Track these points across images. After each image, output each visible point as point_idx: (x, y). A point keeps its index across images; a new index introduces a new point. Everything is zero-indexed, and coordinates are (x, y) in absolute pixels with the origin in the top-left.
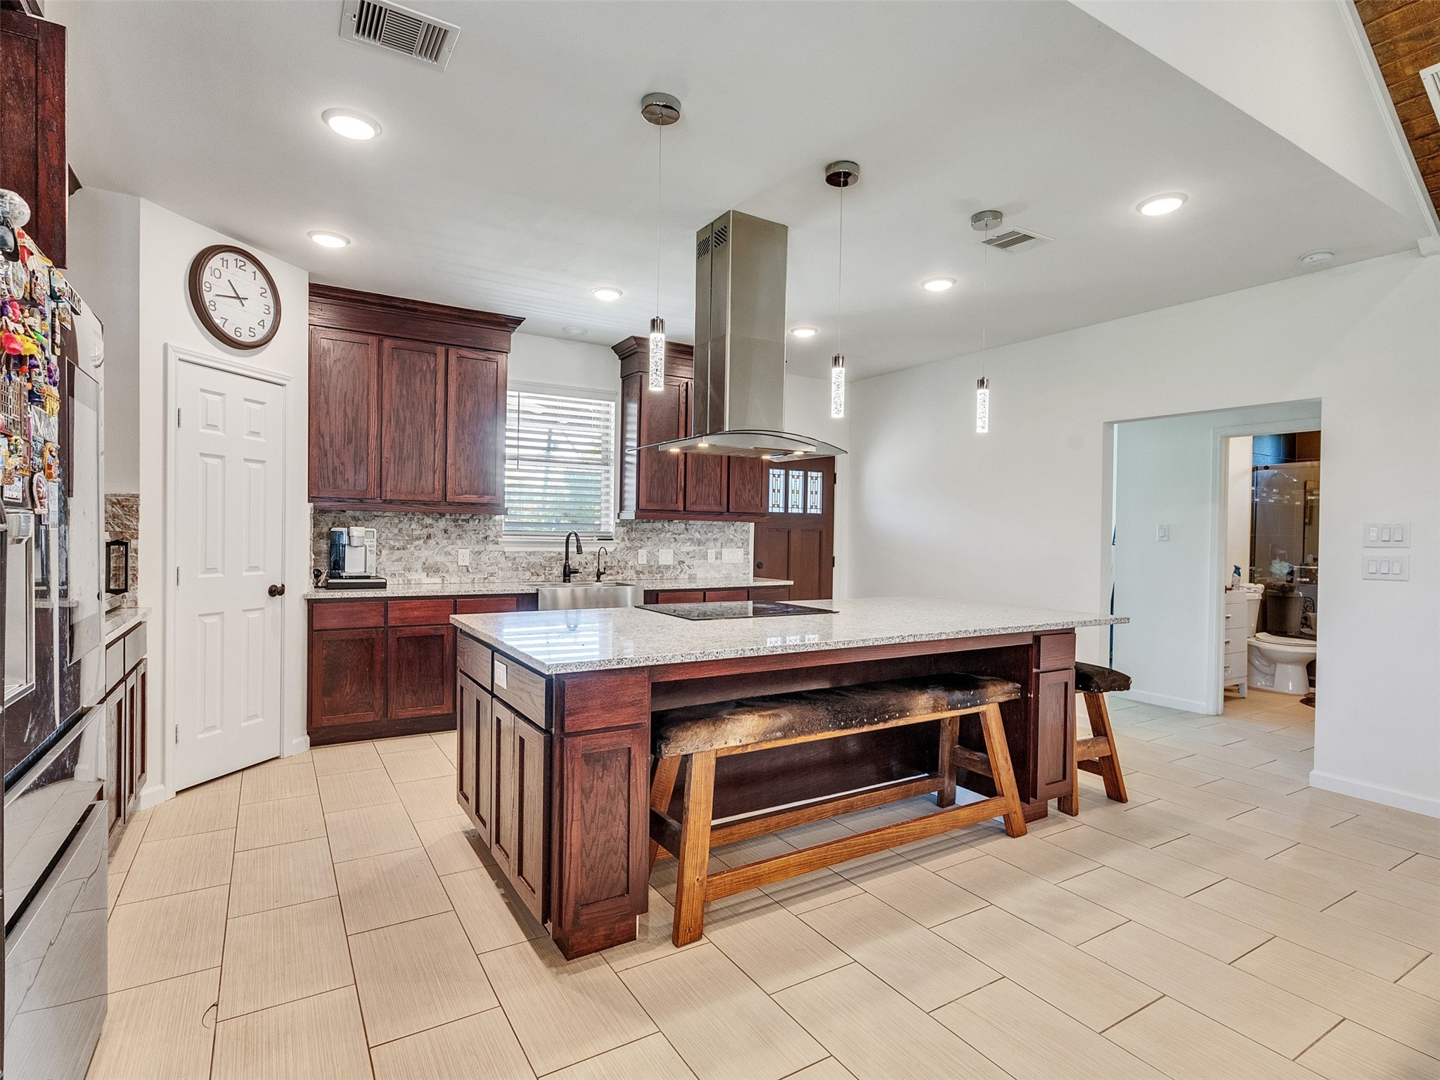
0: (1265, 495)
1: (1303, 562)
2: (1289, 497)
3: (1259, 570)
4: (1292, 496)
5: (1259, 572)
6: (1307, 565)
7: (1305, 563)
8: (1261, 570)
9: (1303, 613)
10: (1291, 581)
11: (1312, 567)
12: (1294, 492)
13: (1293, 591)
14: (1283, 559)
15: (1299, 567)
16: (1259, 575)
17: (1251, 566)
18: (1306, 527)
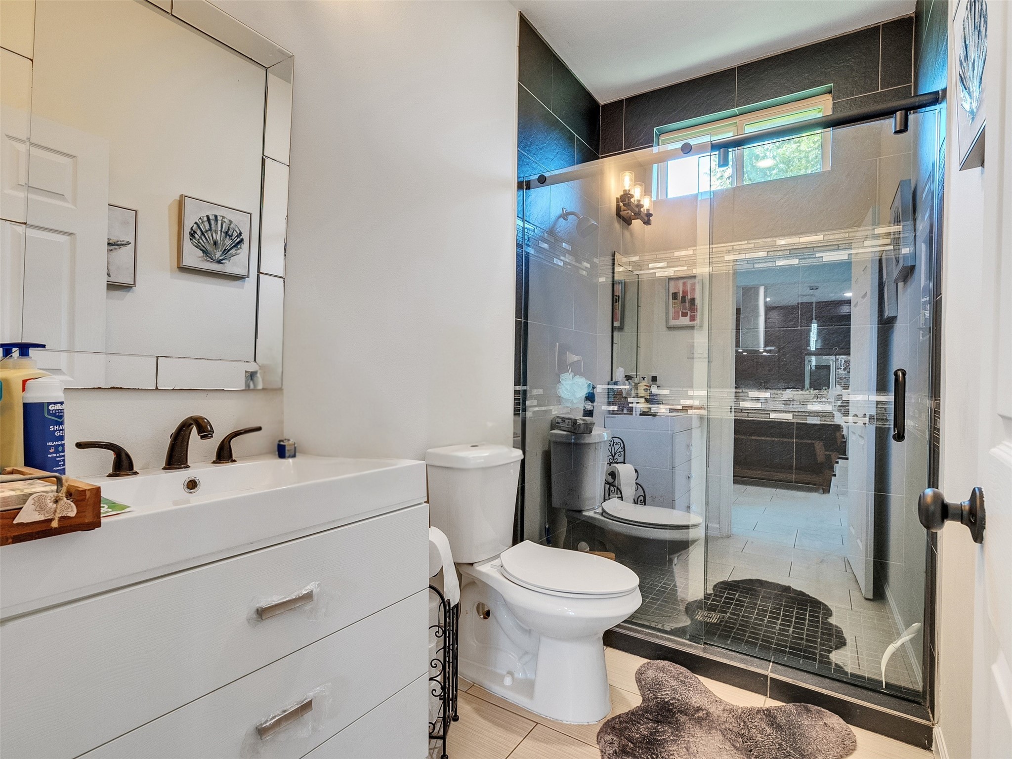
0: (546, 246)
1: (612, 380)
2: (588, 266)
3: (535, 392)
4: (594, 266)
5: (537, 397)
6: (616, 383)
7: (614, 381)
8: (540, 391)
9: (610, 464)
10: (589, 413)
11: (622, 387)
12: (596, 260)
13: (591, 432)
14: (577, 372)
15: (607, 387)
16: (535, 403)
17: (517, 383)
18: (615, 334)
